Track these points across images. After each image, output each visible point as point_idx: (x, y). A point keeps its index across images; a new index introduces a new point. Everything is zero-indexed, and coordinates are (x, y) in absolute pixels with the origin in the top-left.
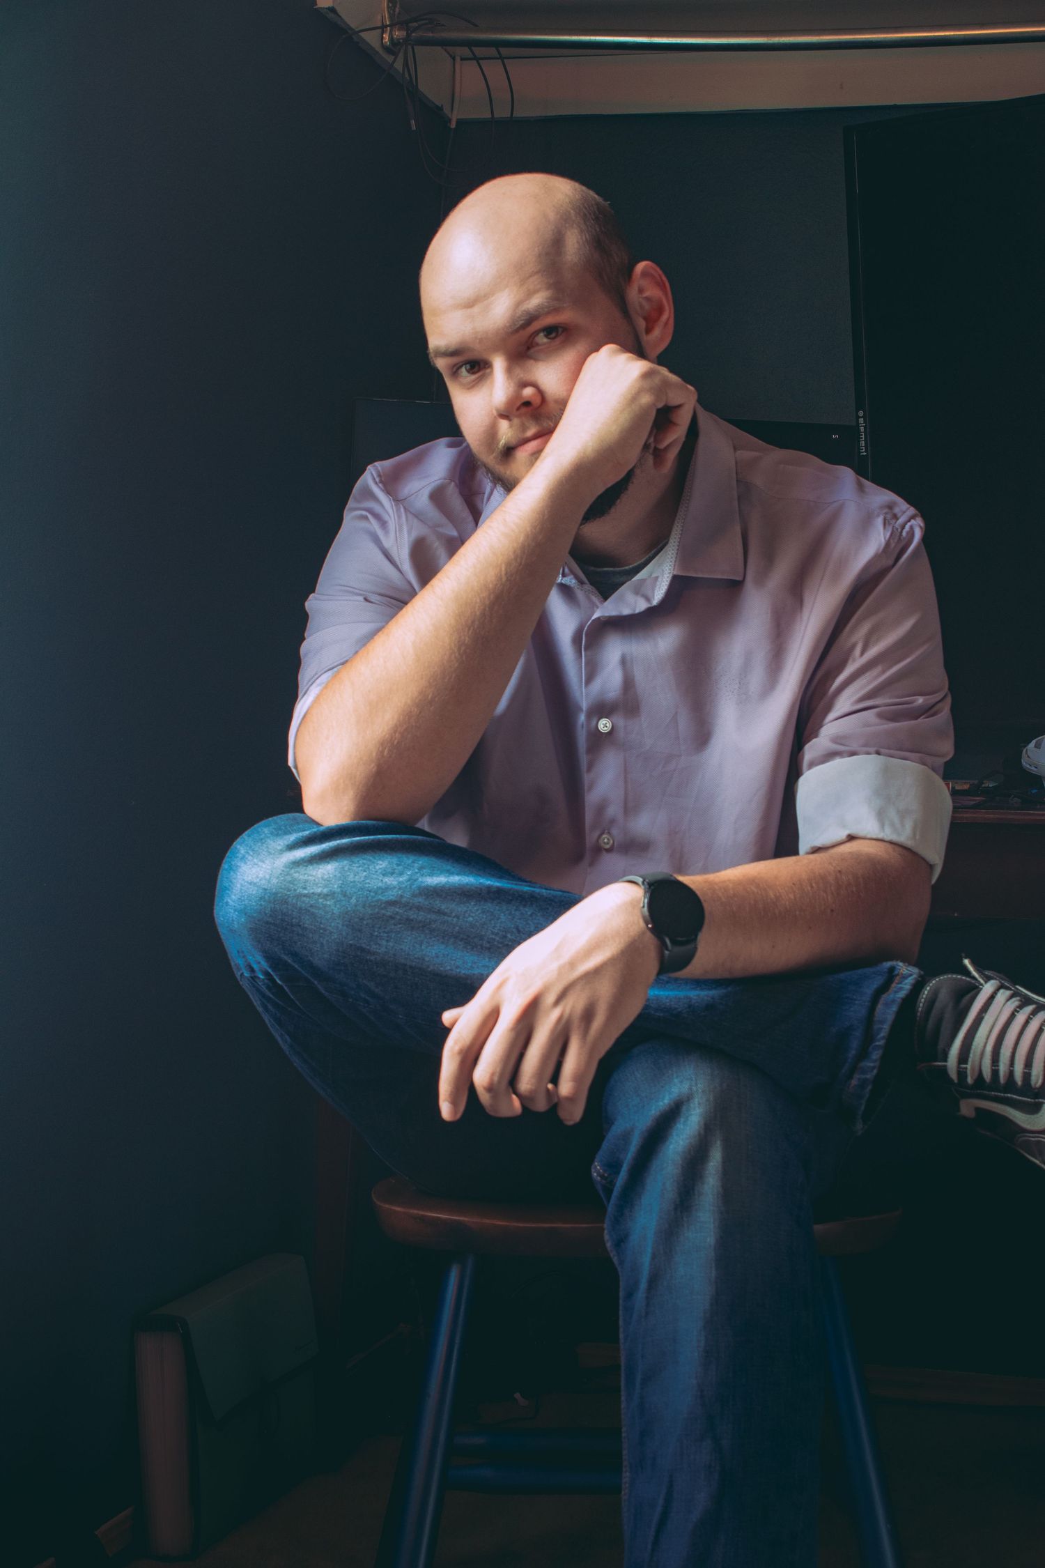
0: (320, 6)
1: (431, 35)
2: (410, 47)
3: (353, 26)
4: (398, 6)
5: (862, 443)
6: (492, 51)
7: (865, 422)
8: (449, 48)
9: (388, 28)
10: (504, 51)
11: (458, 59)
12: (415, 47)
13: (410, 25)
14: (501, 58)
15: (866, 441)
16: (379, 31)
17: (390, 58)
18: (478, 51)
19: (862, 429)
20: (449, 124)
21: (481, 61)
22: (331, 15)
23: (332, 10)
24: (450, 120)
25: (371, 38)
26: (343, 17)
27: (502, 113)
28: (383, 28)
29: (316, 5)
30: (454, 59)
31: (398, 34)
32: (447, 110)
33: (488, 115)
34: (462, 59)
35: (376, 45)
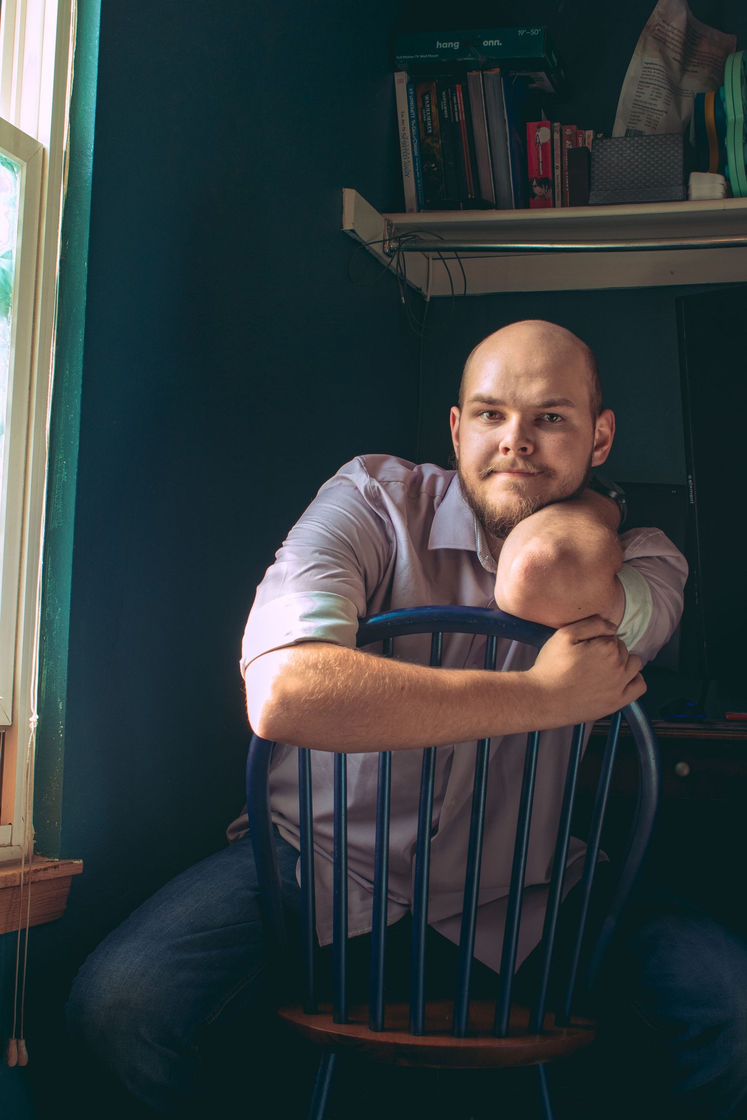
0: (347, 229)
1: (414, 245)
2: (401, 253)
3: (365, 240)
4: (394, 228)
5: (691, 496)
6: (453, 254)
7: (693, 482)
8: (425, 253)
9: (388, 242)
10: (460, 254)
11: (431, 259)
12: (404, 253)
13: (401, 239)
14: (459, 258)
15: (693, 494)
16: (382, 243)
17: (388, 260)
18: (444, 254)
19: (691, 487)
20: (425, 299)
21: (445, 260)
22: (352, 234)
23: (353, 231)
24: (426, 297)
25: (377, 248)
26: (360, 235)
27: (459, 291)
28: (384, 241)
29: (343, 228)
30: (428, 259)
31: (394, 245)
32: (424, 291)
33: (449, 293)
34: (433, 259)
35: (380, 252)
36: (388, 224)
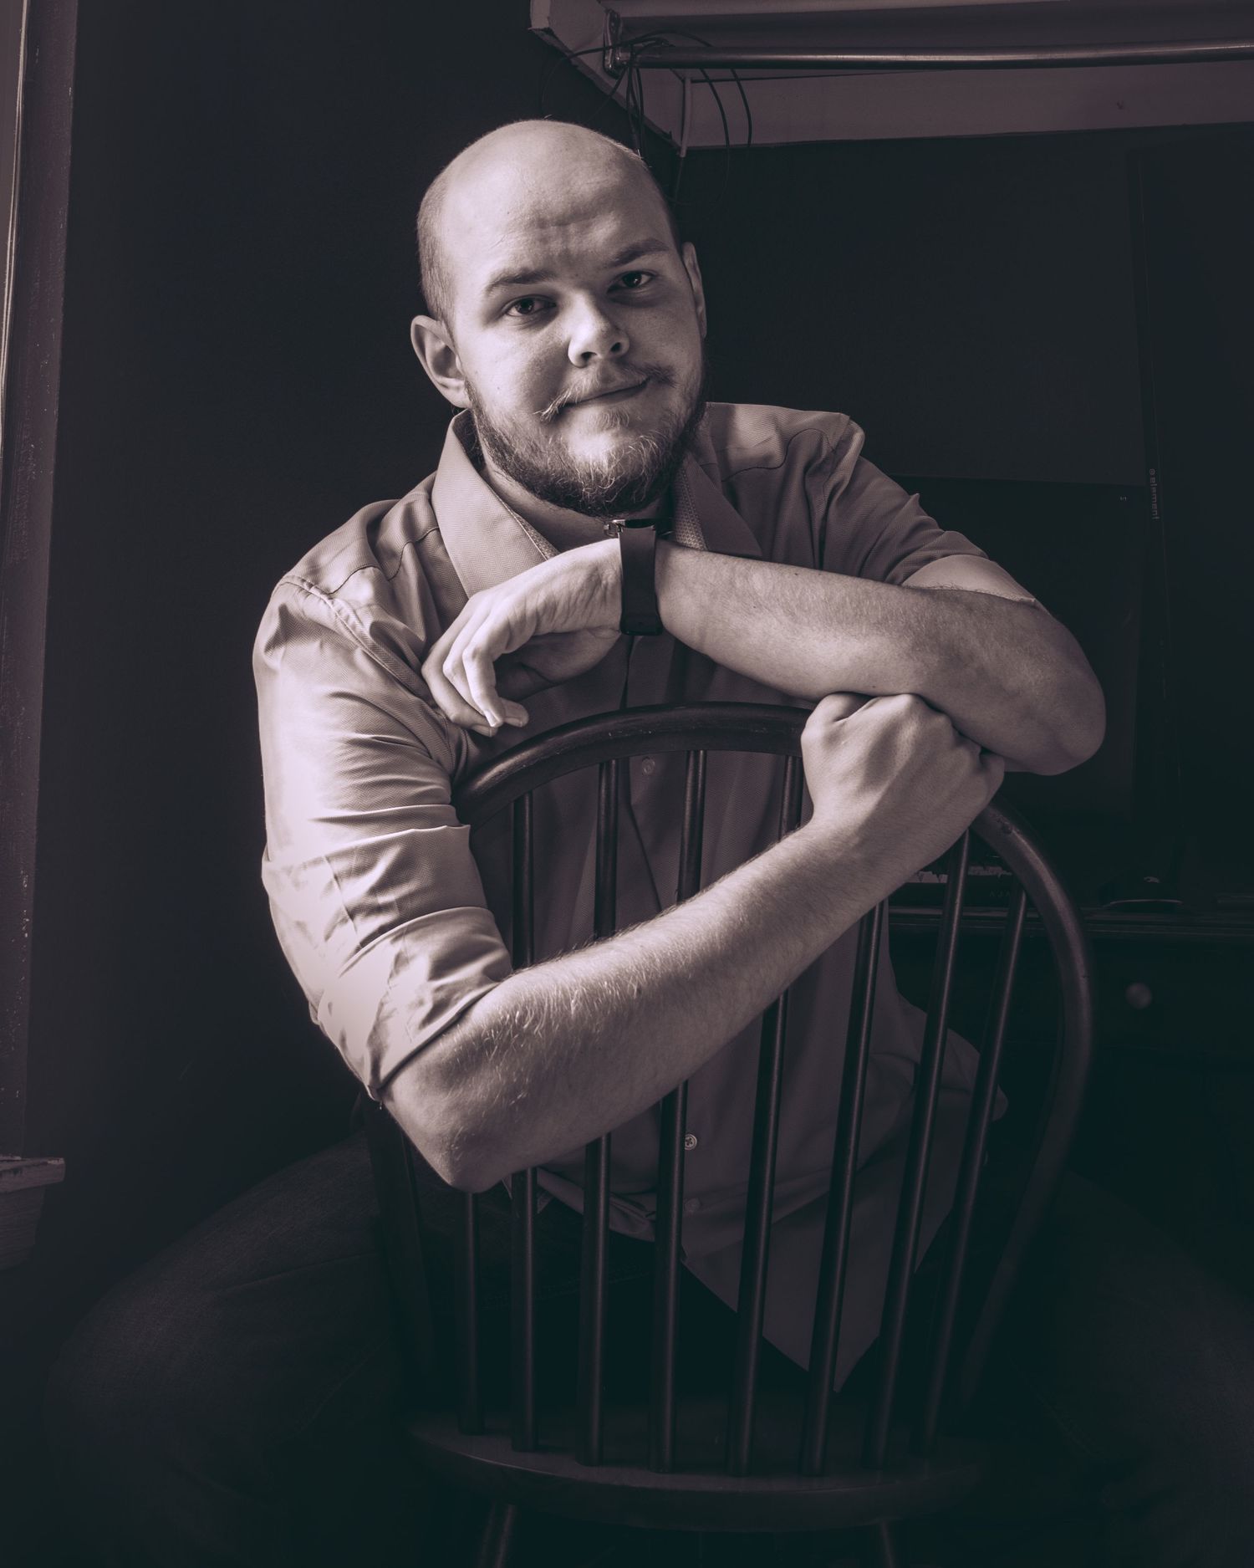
0: (537, 27)
1: (658, 56)
2: (635, 70)
3: (570, 47)
4: (622, 25)
5: (1155, 506)
6: (728, 73)
7: (1157, 482)
8: (678, 70)
9: (611, 50)
10: (740, 72)
11: (688, 82)
12: (640, 70)
13: (635, 45)
14: (737, 79)
15: (1158, 503)
16: (600, 53)
17: (612, 83)
18: (711, 73)
19: (1154, 490)
20: (678, 153)
21: (714, 83)
22: (547, 37)
23: (548, 31)
24: (679, 149)
25: (591, 61)
26: (561, 38)
27: (738, 139)
28: (604, 49)
29: (531, 26)
30: (683, 81)
31: (621, 56)
32: (676, 138)
33: (722, 142)
34: (693, 82)
35: (598, 70)
36: (612, 19)
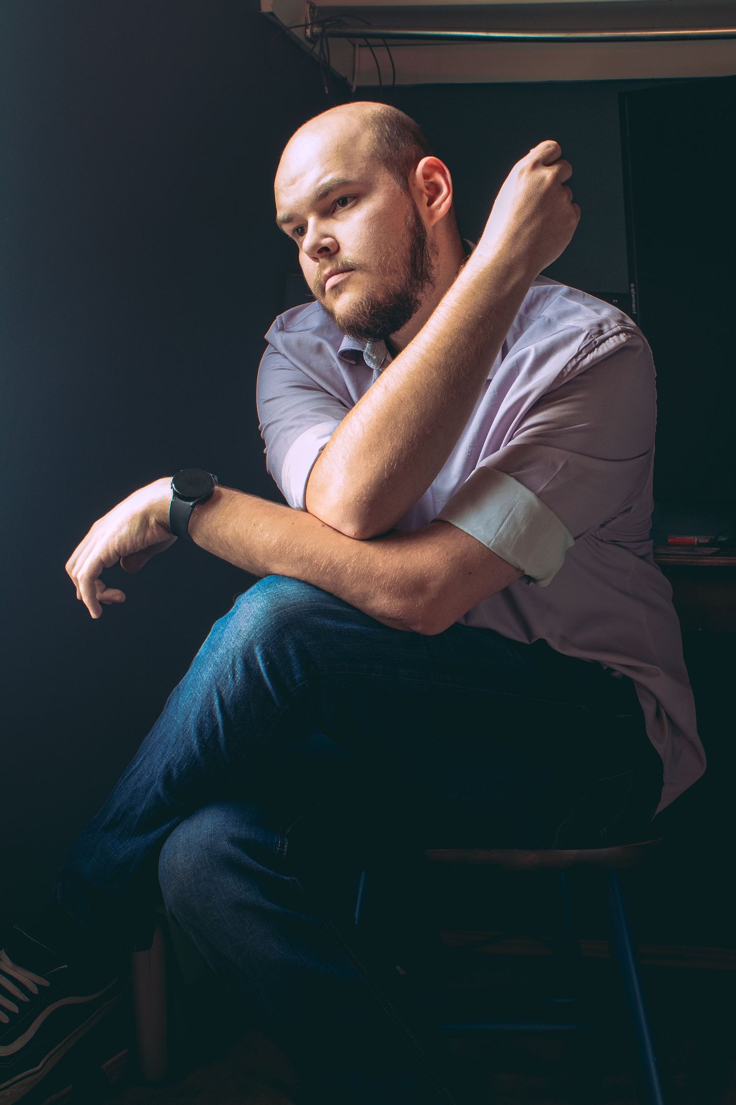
0: (265, 11)
1: (339, 30)
2: (324, 39)
3: (285, 24)
4: (317, 11)
5: (634, 306)
6: (380, 41)
7: (635, 291)
8: (351, 39)
9: (310, 26)
10: (388, 41)
11: (357, 46)
12: (328, 38)
13: (325, 23)
14: (387, 46)
15: (636, 304)
16: (304, 28)
17: (311, 46)
18: (371, 41)
19: (633, 296)
20: (350, 89)
21: (373, 48)
22: (271, 17)
23: (272, 14)
24: (352, 87)
25: (298, 33)
26: (280, 18)
27: (387, 82)
28: (306, 26)
29: (261, 10)
30: (354, 46)
31: (316, 30)
32: (349, 80)
33: (377, 83)
34: (360, 46)
35: (302, 37)
36: (311, 7)
